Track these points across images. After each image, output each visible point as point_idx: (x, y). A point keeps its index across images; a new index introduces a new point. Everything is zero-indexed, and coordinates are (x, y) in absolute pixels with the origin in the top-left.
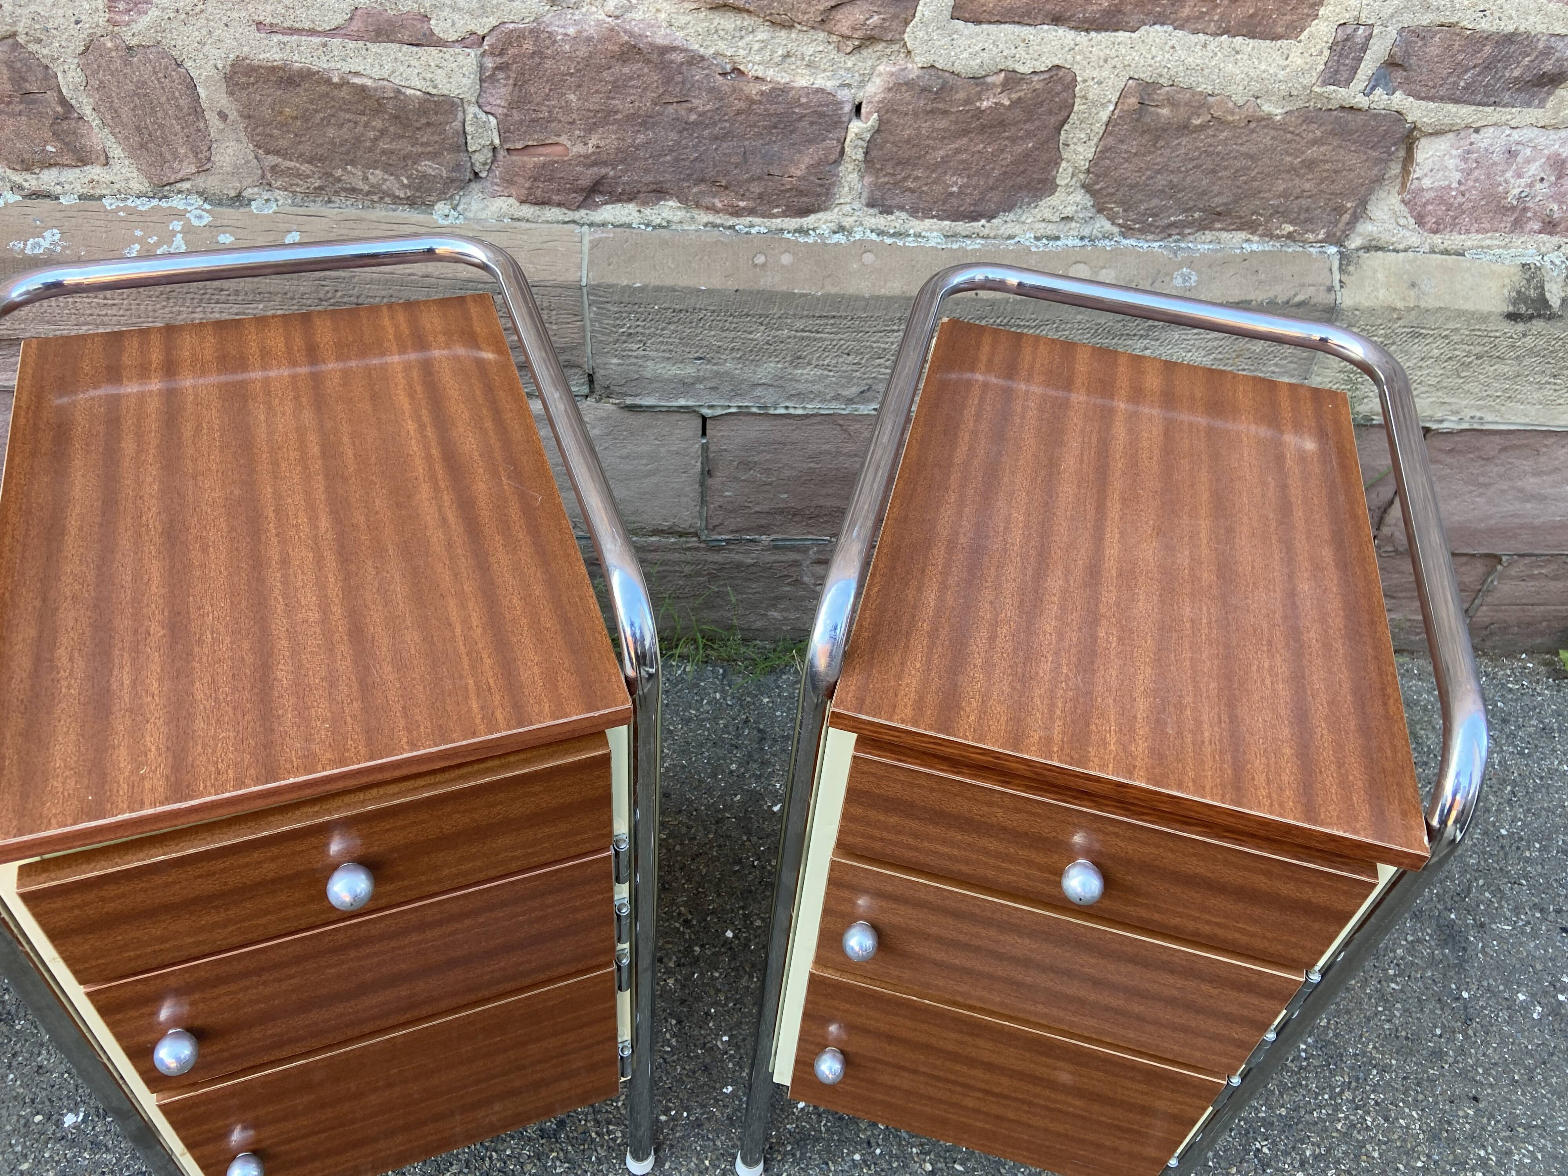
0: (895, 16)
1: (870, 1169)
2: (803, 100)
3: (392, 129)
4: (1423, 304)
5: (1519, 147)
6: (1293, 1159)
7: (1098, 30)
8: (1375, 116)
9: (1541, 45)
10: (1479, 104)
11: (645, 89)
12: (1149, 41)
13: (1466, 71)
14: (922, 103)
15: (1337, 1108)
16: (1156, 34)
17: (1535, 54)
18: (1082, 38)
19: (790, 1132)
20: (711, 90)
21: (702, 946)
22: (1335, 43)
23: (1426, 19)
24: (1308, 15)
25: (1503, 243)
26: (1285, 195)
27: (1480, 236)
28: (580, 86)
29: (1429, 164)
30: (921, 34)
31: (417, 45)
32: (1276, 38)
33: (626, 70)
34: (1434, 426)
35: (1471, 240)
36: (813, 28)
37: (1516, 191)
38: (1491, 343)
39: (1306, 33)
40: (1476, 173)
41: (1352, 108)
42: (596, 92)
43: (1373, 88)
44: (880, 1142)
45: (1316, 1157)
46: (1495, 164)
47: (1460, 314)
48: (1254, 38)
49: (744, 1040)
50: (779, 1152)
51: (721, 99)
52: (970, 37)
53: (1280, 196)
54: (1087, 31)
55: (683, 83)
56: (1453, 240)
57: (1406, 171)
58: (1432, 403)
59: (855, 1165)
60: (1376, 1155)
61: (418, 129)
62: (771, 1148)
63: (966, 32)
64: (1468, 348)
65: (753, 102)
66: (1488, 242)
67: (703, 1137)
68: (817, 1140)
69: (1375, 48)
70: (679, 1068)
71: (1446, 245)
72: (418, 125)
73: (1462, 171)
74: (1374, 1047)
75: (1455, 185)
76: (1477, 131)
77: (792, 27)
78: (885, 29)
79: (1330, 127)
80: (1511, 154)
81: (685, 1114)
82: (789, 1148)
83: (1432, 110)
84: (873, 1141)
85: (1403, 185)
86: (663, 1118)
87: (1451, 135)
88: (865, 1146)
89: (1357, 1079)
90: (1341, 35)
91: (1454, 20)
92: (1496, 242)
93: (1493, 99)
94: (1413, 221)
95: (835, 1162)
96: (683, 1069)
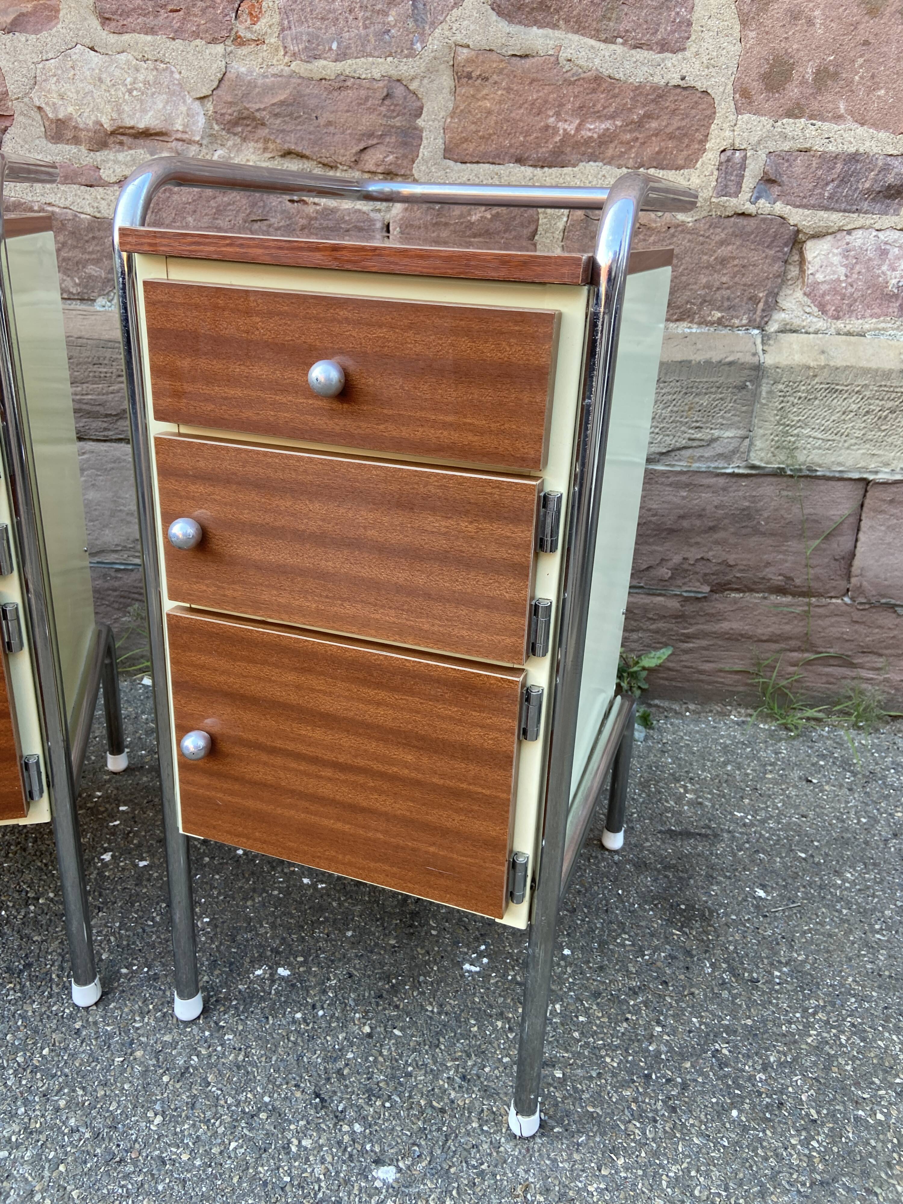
0: (405, 156)
1: (308, 1025)
2: (347, 218)
3: (70, 242)
4: (832, 364)
5: (888, 247)
6: (754, 1062)
7: (550, 167)
8: (764, 220)
9: (880, 163)
10: (845, 211)
11: (238, 211)
12: (587, 172)
13: (827, 184)
14: (429, 218)
15: (808, 1026)
16: (591, 168)
17: (877, 169)
18: (538, 171)
19: (240, 991)
20: (283, 212)
21: (213, 858)
22: (721, 164)
23: (786, 146)
24: (699, 150)
25: (895, 326)
26: (708, 286)
27: (874, 320)
28: (195, 211)
29: (817, 262)
30: (423, 168)
31: (91, 186)
32: (678, 168)
33: (226, 199)
34: (871, 477)
35: (869, 324)
36: (350, 167)
37: (894, 281)
38: (899, 398)
39: (699, 163)
40: (858, 268)
41: (743, 214)
42: (206, 215)
43: (758, 198)
44: (325, 1006)
45: (781, 1064)
46: (870, 259)
47: (866, 371)
48: (663, 169)
49: (223, 922)
50: (224, 1005)
51: (290, 218)
52: (459, 171)
53: (704, 287)
54: (542, 167)
55: (264, 207)
56: (854, 324)
57: (802, 271)
58: (863, 454)
59: (294, 1021)
60: (849, 1068)
61: (87, 241)
62: (217, 1001)
63: (456, 168)
64: (881, 403)
65: (311, 219)
66: (883, 325)
67: (155, 987)
68: (263, 1000)
69: (751, 167)
70: (154, 937)
71: (848, 327)
72: (86, 238)
73: (846, 266)
74: (854, 981)
75: (843, 278)
76: (849, 232)
77: (336, 168)
78: (399, 166)
79: (731, 230)
80: (883, 253)
81: (146, 969)
82: (234, 1003)
83: (808, 216)
84: (318, 1005)
85: (803, 282)
86: (124, 971)
87: (829, 238)
88: (309, 1007)
89: (833, 1004)
90: (724, 157)
91: (808, 145)
92: (890, 325)
93: (855, 207)
94: (816, 309)
95: (275, 1017)
96: (158, 937)
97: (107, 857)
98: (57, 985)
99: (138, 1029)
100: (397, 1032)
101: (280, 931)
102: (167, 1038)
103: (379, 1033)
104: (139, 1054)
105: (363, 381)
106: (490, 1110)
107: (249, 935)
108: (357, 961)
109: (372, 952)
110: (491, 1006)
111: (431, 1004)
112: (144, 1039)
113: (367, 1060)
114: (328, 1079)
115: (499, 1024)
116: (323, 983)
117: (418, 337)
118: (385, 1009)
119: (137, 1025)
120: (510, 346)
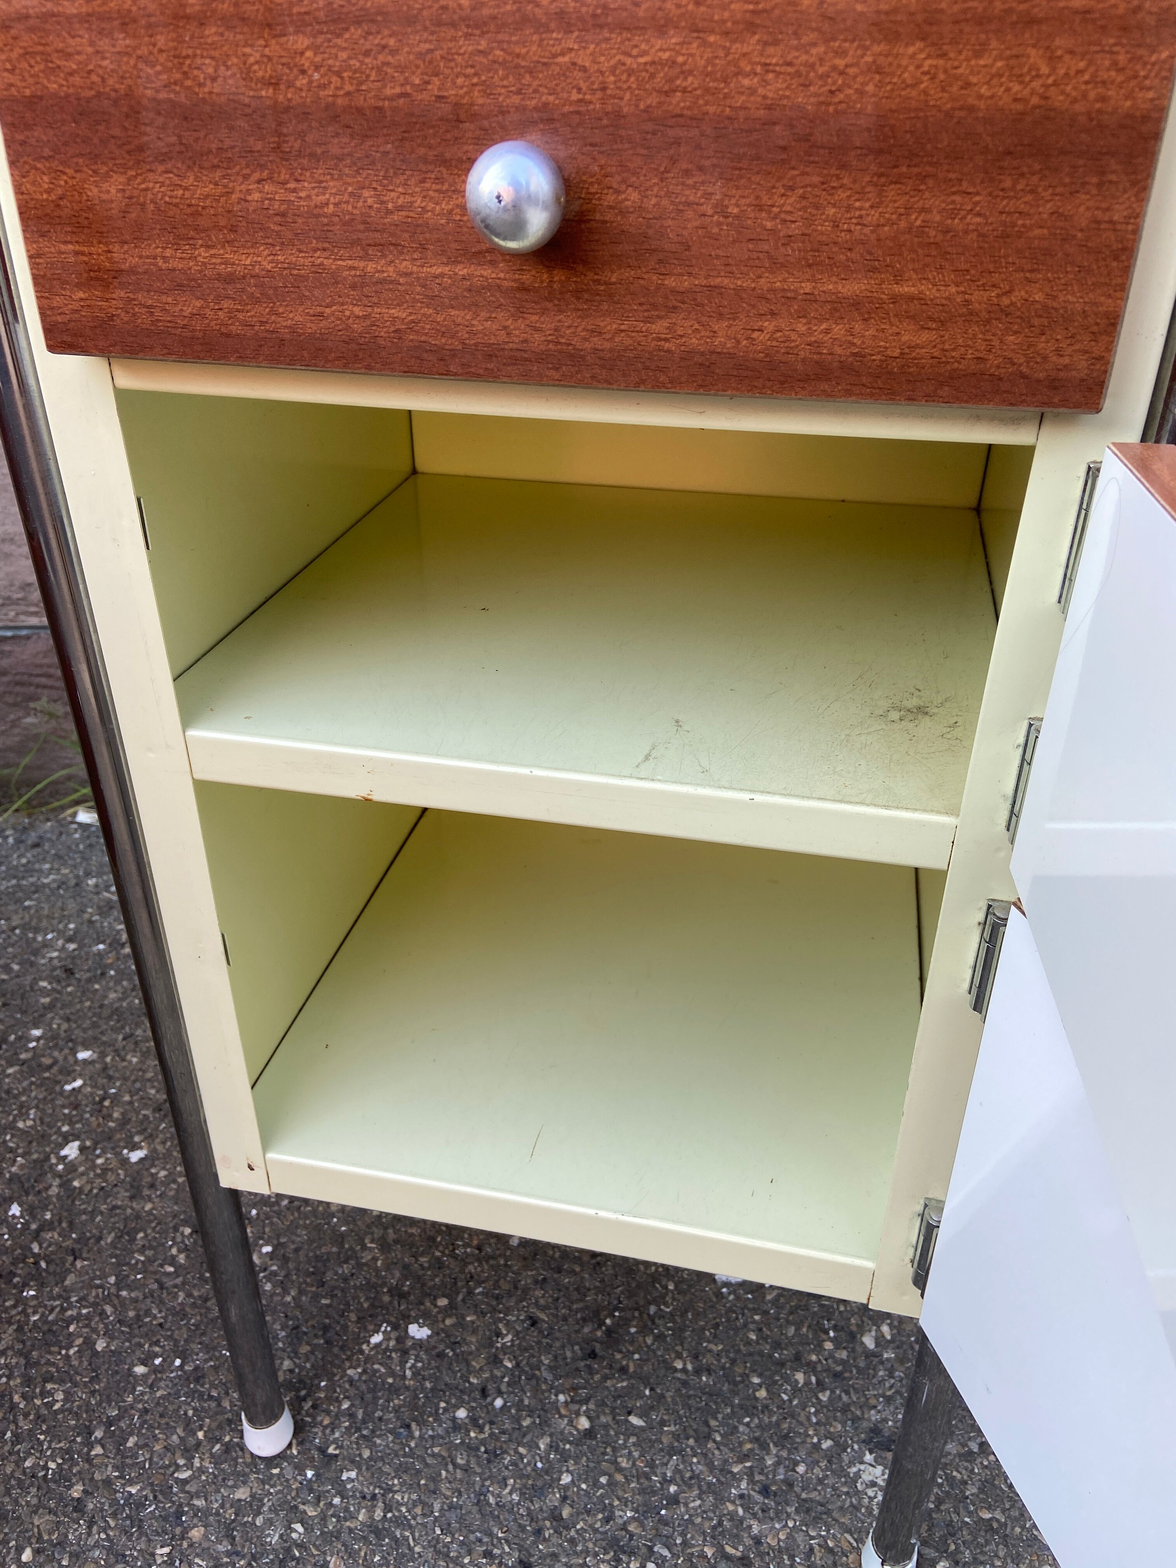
1: (482, 1431)
19: (351, 1381)
44: (504, 1388)
49: (297, 1250)
50: (328, 1412)
59: (456, 1426)
62: (314, 1407)
67: (201, 1395)
68: (394, 1391)
70: (181, 1295)
81: (178, 1362)
82: (345, 1405)
84: (491, 1387)
86: (140, 1370)
88: (477, 1394)
95: (422, 1423)
96: (189, 1295)
97: (71, 1151)
98: (26, 1415)
99: (185, 1482)
100: (635, 1420)
101: (397, 1252)
102: (242, 1494)
103: (606, 1427)
104: (196, 1534)
105: (610, 198)
106: (824, 1546)
107: (346, 1269)
108: (539, 1293)
109: (559, 1271)
110: (777, 1346)
111: (679, 1356)
112: (199, 1503)
113: (596, 1484)
114: (538, 1532)
115: (800, 1377)
116: (491, 1345)
117: (774, 55)
118: (605, 1378)
119: (184, 1475)
120: (1053, 60)
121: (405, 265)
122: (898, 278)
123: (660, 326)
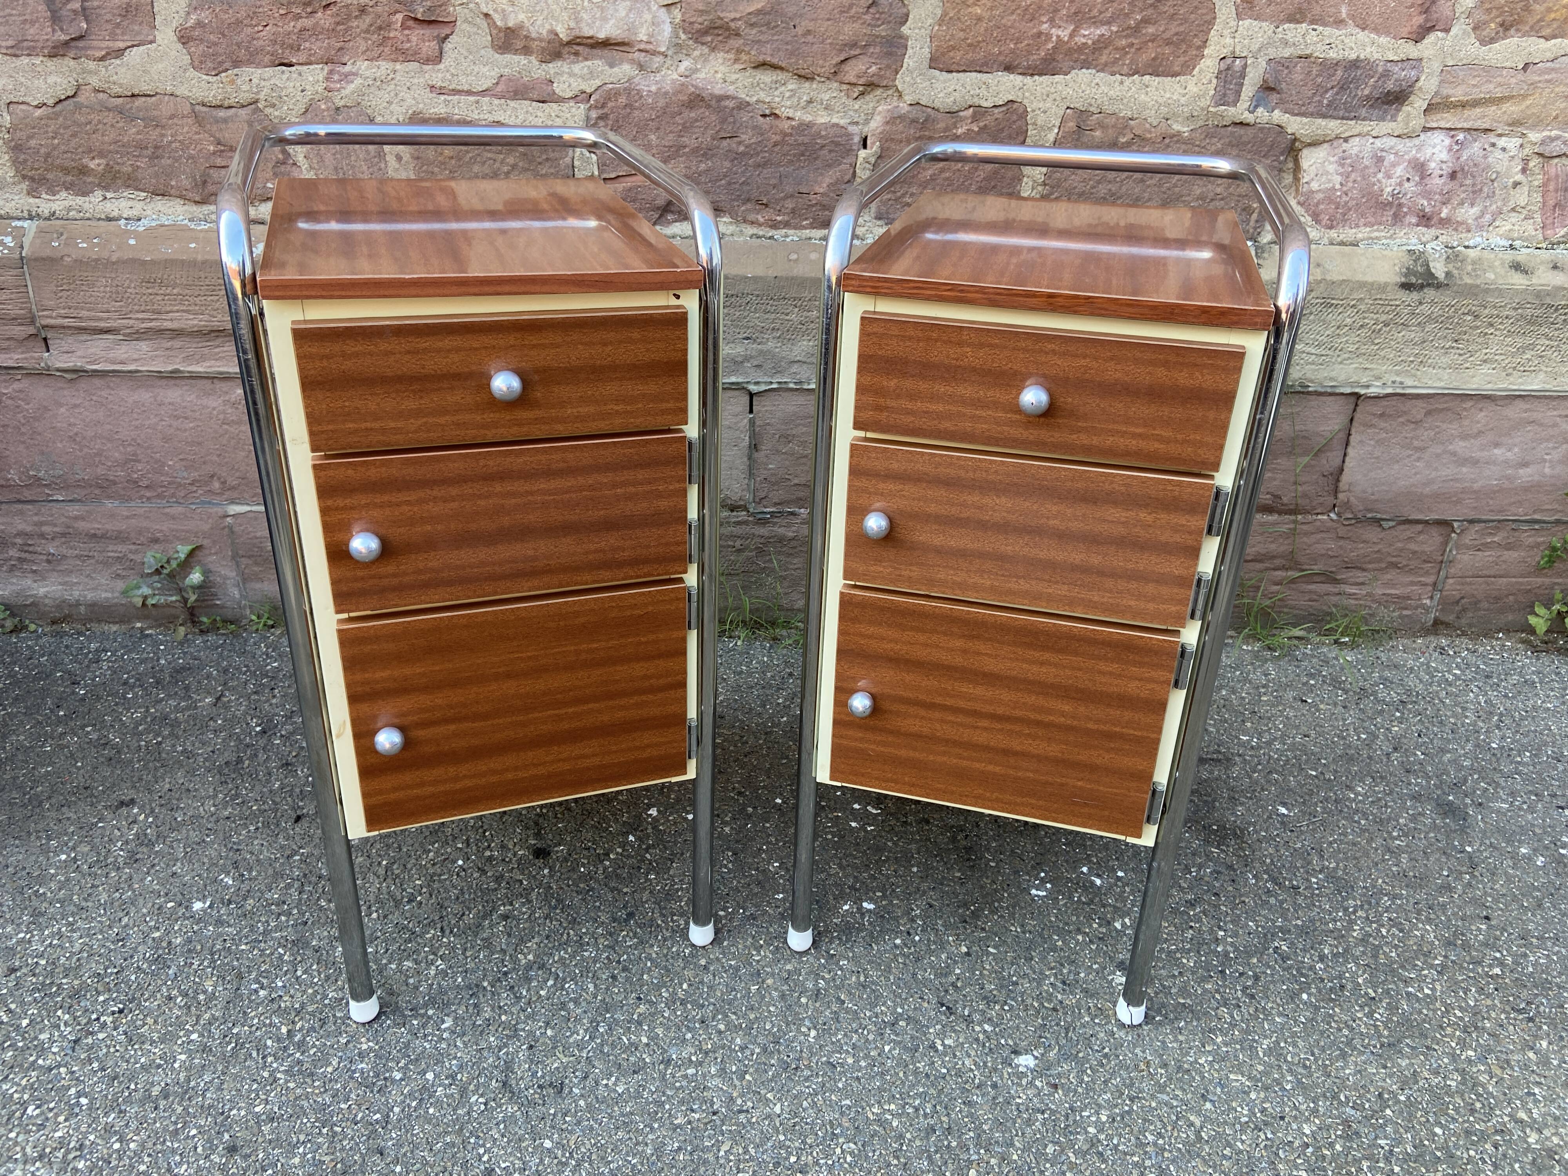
0: (888, 67)
1: (910, 949)
2: (823, 133)
3: (521, 164)
4: (1328, 278)
5: (1384, 154)
6: (1312, 955)
7: (1040, 75)
8: (1261, 129)
9: (1380, 69)
10: (1343, 118)
11: (706, 128)
12: (1079, 80)
13: (1326, 91)
14: (912, 131)
15: (1351, 922)
16: (1084, 75)
17: (1377, 76)
18: (1028, 80)
19: (836, 925)
20: (755, 128)
21: (755, 808)
22: (1220, 72)
23: (1287, 52)
24: (1197, 56)
25: (1388, 235)
26: (1202, 198)
27: (1368, 229)
28: (658, 129)
29: (1313, 171)
30: (908, 79)
31: (543, 102)
32: (1175, 75)
33: (693, 115)
34: (1362, 391)
35: (1362, 233)
36: (828, 79)
37: (1389, 189)
38: (1393, 311)
39: (1197, 69)
40: (1353, 176)
41: (1241, 123)
42: (671, 132)
43: (1256, 107)
44: (919, 932)
45: (1336, 955)
46: (1366, 167)
47: (1362, 285)
48: (1158, 76)
50: (828, 937)
51: (762, 135)
52: (945, 82)
53: (1198, 199)
54: (1032, 75)
55: (734, 122)
56: (1348, 233)
57: (1297, 179)
58: (1356, 368)
59: (896, 946)
60: (1393, 954)
61: (540, 163)
63: (941, 78)
64: (1375, 317)
65: (786, 135)
66: (1376, 234)
67: (757, 925)
68: (859, 930)
69: (1251, 75)
71: (1341, 237)
72: (539, 160)
73: (1341, 174)
74: (1384, 882)
75: (1338, 186)
76: (1346, 140)
77: (813, 79)
78: (881, 77)
79: (1227, 140)
80: (1380, 160)
81: (741, 911)
82: (835, 934)
83: (1306, 124)
84: (912, 932)
85: (1297, 190)
86: (722, 913)
87: (1326, 145)
88: (905, 934)
89: (1370, 904)
90: (1223, 65)
91: (1308, 52)
92: (1383, 234)
93: (1353, 114)
94: (1310, 219)
95: (877, 944)
96: (739, 882)
97: (653, 812)
99: (758, 961)
100: (991, 950)
101: (849, 870)
102: (789, 967)
103: (977, 952)
104: (770, 981)
105: (1062, 399)
106: (1096, 1006)
107: (823, 876)
108: (932, 893)
109: (942, 884)
110: (1067, 924)
111: (1013, 925)
112: (769, 970)
113: (974, 974)
114: (946, 991)
115: (1080, 938)
116: (909, 914)
117: (1119, 367)
118: (973, 932)
119: (757, 958)
120: (1203, 376)
121: (990, 413)
122: (1154, 429)
123: (1075, 436)
